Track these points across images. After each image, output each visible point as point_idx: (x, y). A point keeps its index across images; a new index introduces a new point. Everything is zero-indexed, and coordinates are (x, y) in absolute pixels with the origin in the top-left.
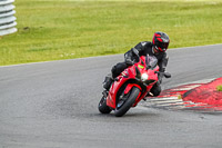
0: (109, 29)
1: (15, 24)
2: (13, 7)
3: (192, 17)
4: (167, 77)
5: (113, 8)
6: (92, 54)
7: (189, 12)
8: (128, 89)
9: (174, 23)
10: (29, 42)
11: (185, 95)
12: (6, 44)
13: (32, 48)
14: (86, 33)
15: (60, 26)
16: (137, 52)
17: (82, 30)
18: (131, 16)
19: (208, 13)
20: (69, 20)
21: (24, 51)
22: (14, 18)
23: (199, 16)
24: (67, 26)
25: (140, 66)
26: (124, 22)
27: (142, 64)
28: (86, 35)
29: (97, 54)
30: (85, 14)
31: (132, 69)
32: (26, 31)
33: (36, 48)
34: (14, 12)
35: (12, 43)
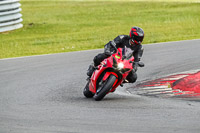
0: (106, 25)
1: (21, 20)
2: (19, 5)
3: (180, 14)
4: (140, 66)
5: (109, 6)
6: (90, 47)
7: (178, 9)
8: (106, 76)
9: (164, 20)
10: (33, 36)
11: (174, 84)
12: (13, 38)
13: (36, 41)
14: (86, 28)
15: (62, 22)
16: (114, 44)
17: (81, 26)
18: (126, 13)
19: (195, 10)
20: (70, 17)
21: (30, 45)
22: (20, 15)
23: (187, 13)
24: (68, 22)
25: (117, 57)
26: (119, 19)
27: (119, 55)
28: (85, 31)
29: (95, 47)
30: (84, 11)
31: (110, 59)
32: (30, 27)
33: (40, 42)
34: (20, 10)
35: (18, 37)
